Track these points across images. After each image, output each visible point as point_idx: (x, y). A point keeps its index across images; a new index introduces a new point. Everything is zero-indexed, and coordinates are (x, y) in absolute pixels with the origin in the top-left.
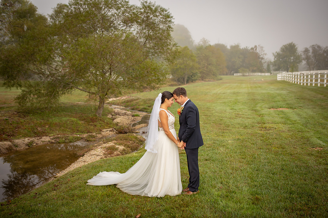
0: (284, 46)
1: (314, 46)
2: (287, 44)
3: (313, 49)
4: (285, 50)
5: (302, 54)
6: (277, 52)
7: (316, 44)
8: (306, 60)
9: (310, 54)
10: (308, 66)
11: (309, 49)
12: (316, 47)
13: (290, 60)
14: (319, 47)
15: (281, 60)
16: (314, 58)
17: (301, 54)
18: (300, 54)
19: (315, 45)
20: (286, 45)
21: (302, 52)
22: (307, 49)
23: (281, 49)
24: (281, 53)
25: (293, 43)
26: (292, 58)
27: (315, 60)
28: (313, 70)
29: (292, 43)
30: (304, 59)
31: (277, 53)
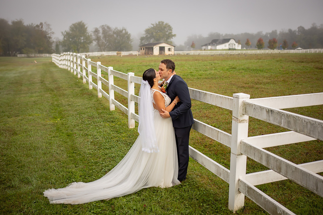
0: (73, 25)
1: (104, 27)
2: (77, 23)
3: (103, 29)
4: (75, 29)
5: (92, 35)
6: (66, 31)
7: (106, 25)
8: (97, 41)
9: (101, 34)
10: (99, 48)
11: (99, 29)
12: (106, 28)
13: (80, 40)
14: (108, 27)
15: (71, 40)
16: (105, 39)
17: (91, 34)
18: (90, 34)
19: (105, 26)
20: (75, 24)
21: (92, 32)
22: (97, 29)
23: (70, 28)
24: (71, 32)
25: (82, 22)
26: (82, 38)
27: (105, 41)
28: (104, 51)
29: (81, 22)
30: (94, 40)
31: (67, 33)
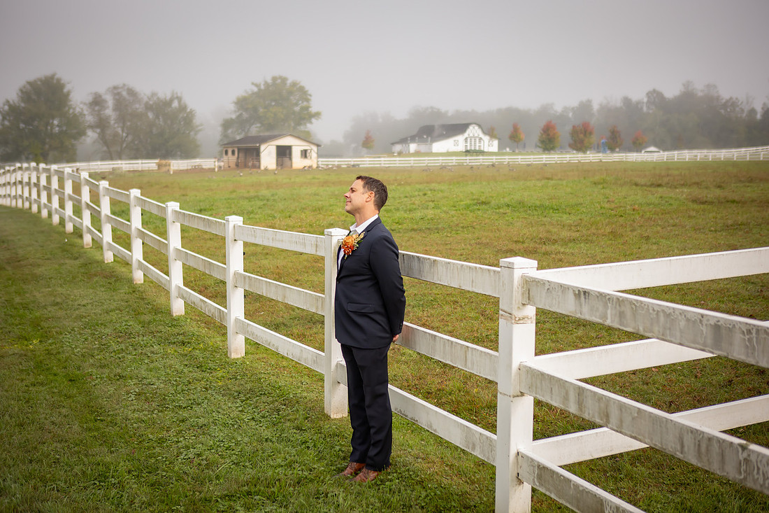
0: (29, 83)
1: (119, 90)
2: (41, 80)
3: (117, 97)
4: (34, 97)
5: (86, 112)
6: (8, 101)
7: (124, 85)
8: (98, 130)
9: (109, 112)
10: (105, 148)
11: (104, 97)
12: (124, 93)
13: (49, 128)
14: (132, 92)
15: (22, 126)
16: (121, 125)
17: (82, 109)
18: (78, 110)
19: (122, 88)
20: (35, 81)
21: (85, 104)
22: (100, 96)
23: (20, 94)
24: (23, 105)
25: (56, 77)
26: (56, 122)
27: (123, 131)
28: (120, 158)
29: (52, 77)
30: (91, 127)
31: (10, 106)
